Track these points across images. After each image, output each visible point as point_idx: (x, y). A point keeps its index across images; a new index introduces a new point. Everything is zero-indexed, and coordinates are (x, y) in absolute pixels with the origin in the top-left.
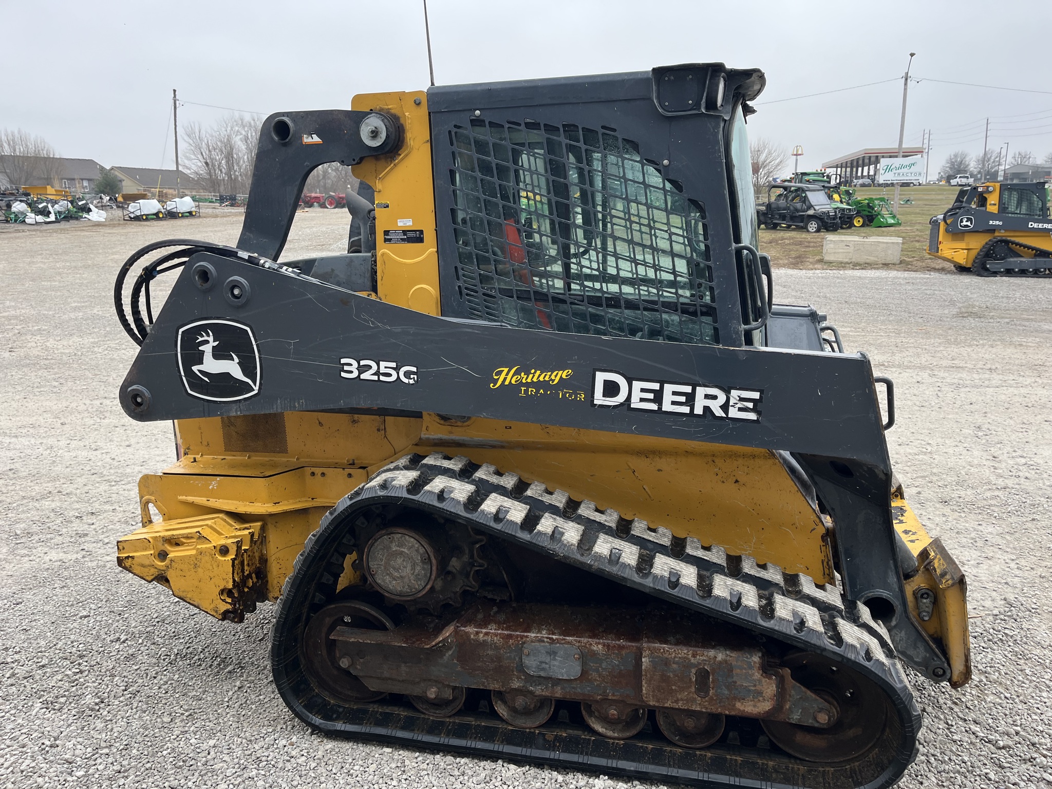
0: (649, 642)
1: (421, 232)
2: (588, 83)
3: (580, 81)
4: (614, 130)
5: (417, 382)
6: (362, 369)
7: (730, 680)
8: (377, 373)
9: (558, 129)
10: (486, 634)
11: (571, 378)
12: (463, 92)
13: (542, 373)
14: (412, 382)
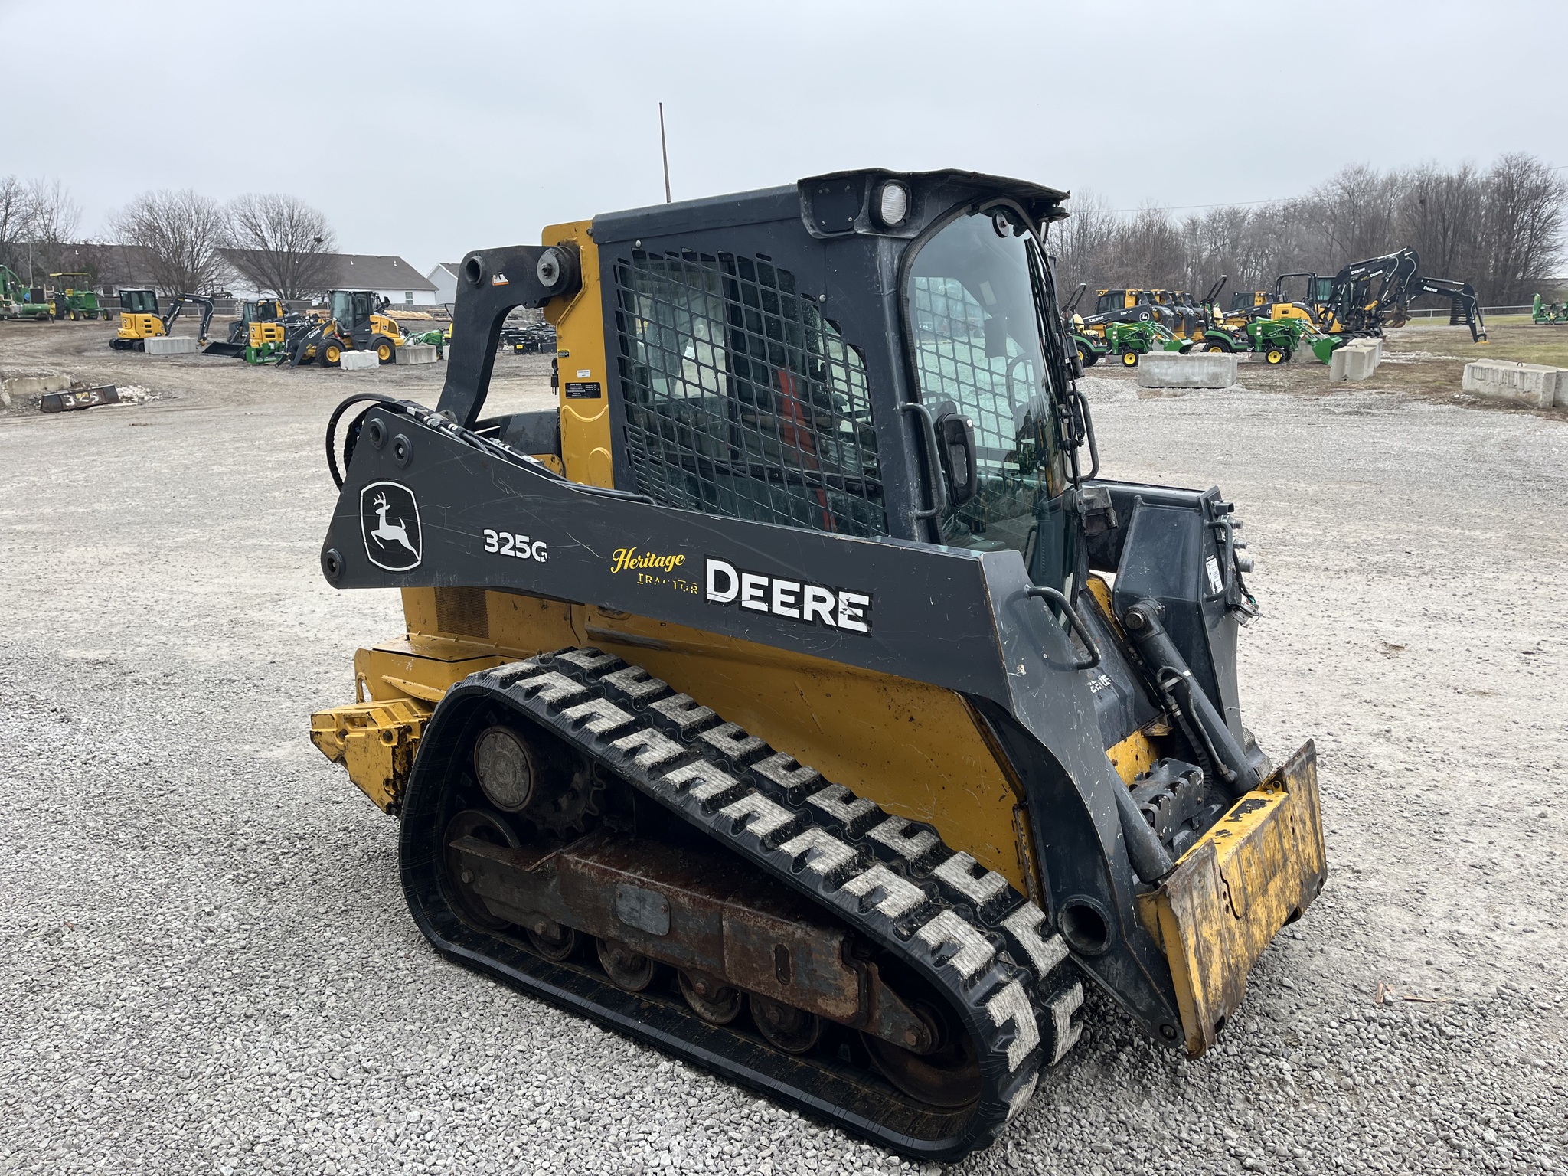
0: (733, 902)
1: (598, 385)
2: (740, 202)
3: (732, 200)
4: (769, 259)
5: (547, 560)
6: (503, 542)
7: (810, 967)
8: (514, 548)
9: (713, 259)
10: (585, 865)
11: (685, 564)
12: (624, 219)
13: (657, 557)
14: (543, 560)
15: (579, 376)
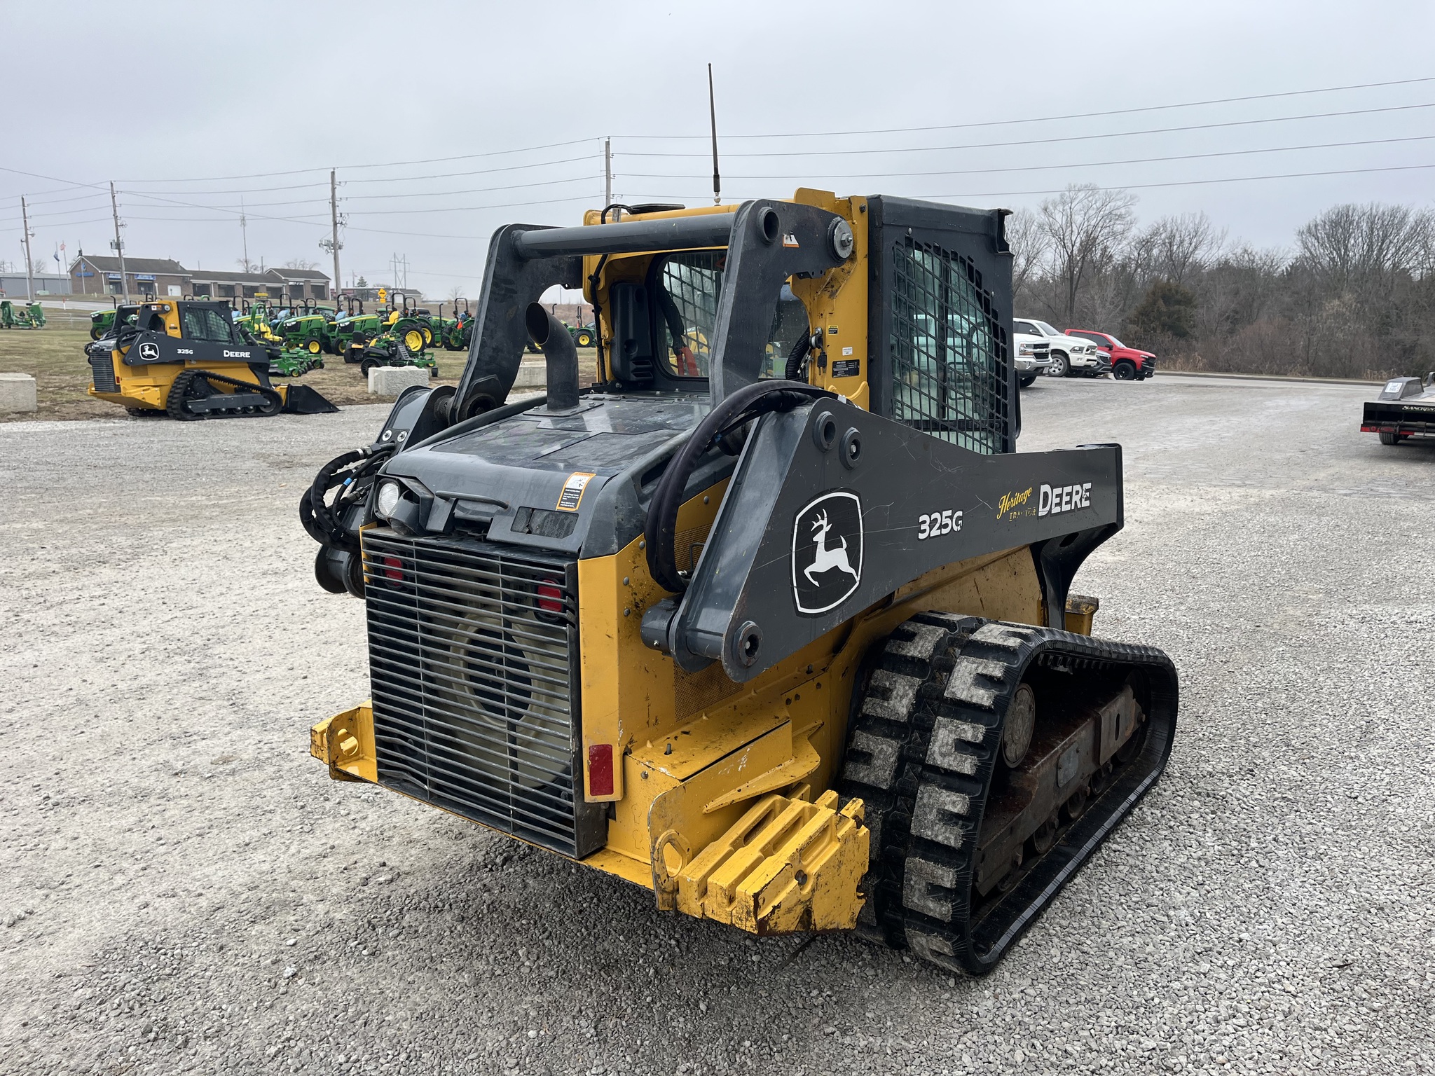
1: (858, 362)
6: (933, 524)
8: (940, 526)
10: (1042, 765)
13: (1020, 494)
14: (959, 528)
15: (844, 354)
